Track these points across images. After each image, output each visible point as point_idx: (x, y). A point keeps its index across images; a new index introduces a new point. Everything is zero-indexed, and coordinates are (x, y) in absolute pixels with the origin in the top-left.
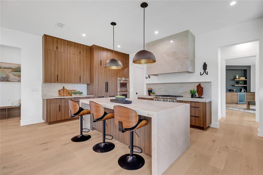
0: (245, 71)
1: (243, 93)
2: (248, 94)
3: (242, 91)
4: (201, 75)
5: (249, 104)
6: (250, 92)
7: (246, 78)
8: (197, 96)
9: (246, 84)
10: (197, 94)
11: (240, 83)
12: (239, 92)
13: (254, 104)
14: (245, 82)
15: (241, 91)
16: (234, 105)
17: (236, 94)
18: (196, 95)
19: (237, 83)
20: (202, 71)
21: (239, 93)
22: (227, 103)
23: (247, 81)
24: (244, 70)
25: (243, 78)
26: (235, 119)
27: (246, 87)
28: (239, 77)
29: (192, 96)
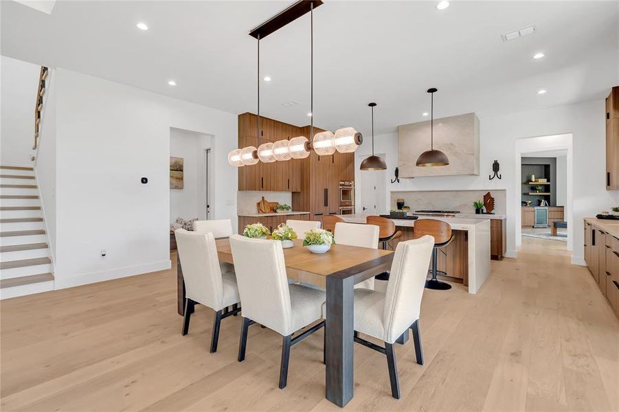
0: (547, 167)
1: (543, 208)
2: (552, 209)
3: (542, 204)
4: (490, 179)
5: (556, 226)
6: (555, 205)
7: (548, 181)
8: (485, 211)
9: (549, 192)
10: (484, 208)
11: (539, 190)
12: (536, 206)
13: (564, 226)
14: (547, 188)
15: (539, 205)
16: (530, 230)
17: (531, 209)
18: (482, 210)
19: (534, 188)
20: (492, 173)
21: (536, 208)
23: (549, 185)
24: (545, 165)
25: (543, 181)
27: (549, 196)
28: (535, 178)
29: (478, 212)
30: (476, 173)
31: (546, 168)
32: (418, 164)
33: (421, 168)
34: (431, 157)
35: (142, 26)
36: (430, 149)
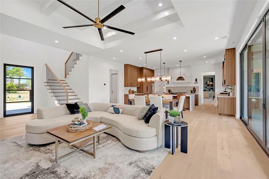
3: (211, 91)
5: (214, 97)
6: (215, 91)
7: (213, 83)
9: (213, 87)
10: (193, 91)
11: (210, 86)
14: (212, 85)
15: (210, 91)
16: (207, 99)
17: (207, 92)
19: (208, 85)
20: (195, 82)
22: (204, 98)
25: (211, 83)
26: (207, 103)
27: (213, 88)
28: (209, 82)
29: (191, 93)
30: (191, 82)
31: (212, 79)
32: (177, 80)
33: (177, 81)
34: (180, 78)
35: (121, 51)
36: (180, 76)
